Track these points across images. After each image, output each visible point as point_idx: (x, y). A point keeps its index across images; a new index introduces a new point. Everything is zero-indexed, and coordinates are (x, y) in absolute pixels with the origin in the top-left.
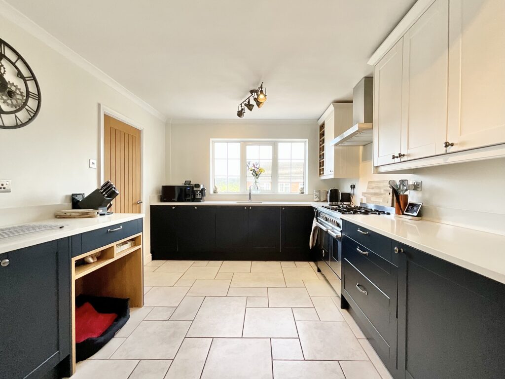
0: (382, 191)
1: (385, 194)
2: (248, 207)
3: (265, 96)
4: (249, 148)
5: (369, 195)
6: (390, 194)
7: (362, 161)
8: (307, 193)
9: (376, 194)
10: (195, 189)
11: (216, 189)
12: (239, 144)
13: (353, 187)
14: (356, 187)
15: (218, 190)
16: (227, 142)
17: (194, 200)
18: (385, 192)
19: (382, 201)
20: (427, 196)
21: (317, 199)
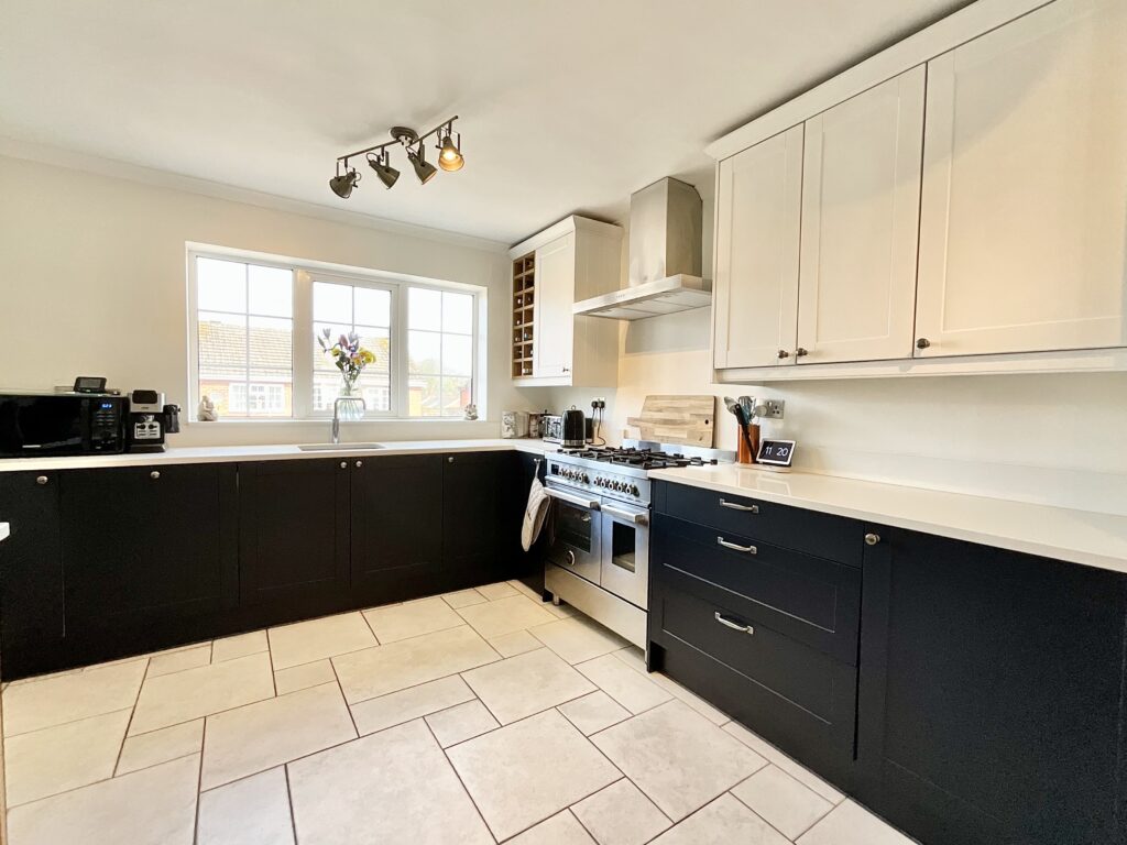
0: (687, 416)
1: (694, 423)
2: (351, 461)
3: (457, 151)
4: (323, 292)
5: (650, 425)
6: (707, 422)
7: (627, 352)
8: (485, 419)
9: (666, 422)
10: (135, 408)
11: (210, 406)
12: (289, 274)
13: (600, 405)
14: (607, 405)
15: (215, 411)
16: (248, 261)
17: (130, 446)
18: (695, 418)
19: (685, 436)
20: (794, 428)
21: (511, 432)
